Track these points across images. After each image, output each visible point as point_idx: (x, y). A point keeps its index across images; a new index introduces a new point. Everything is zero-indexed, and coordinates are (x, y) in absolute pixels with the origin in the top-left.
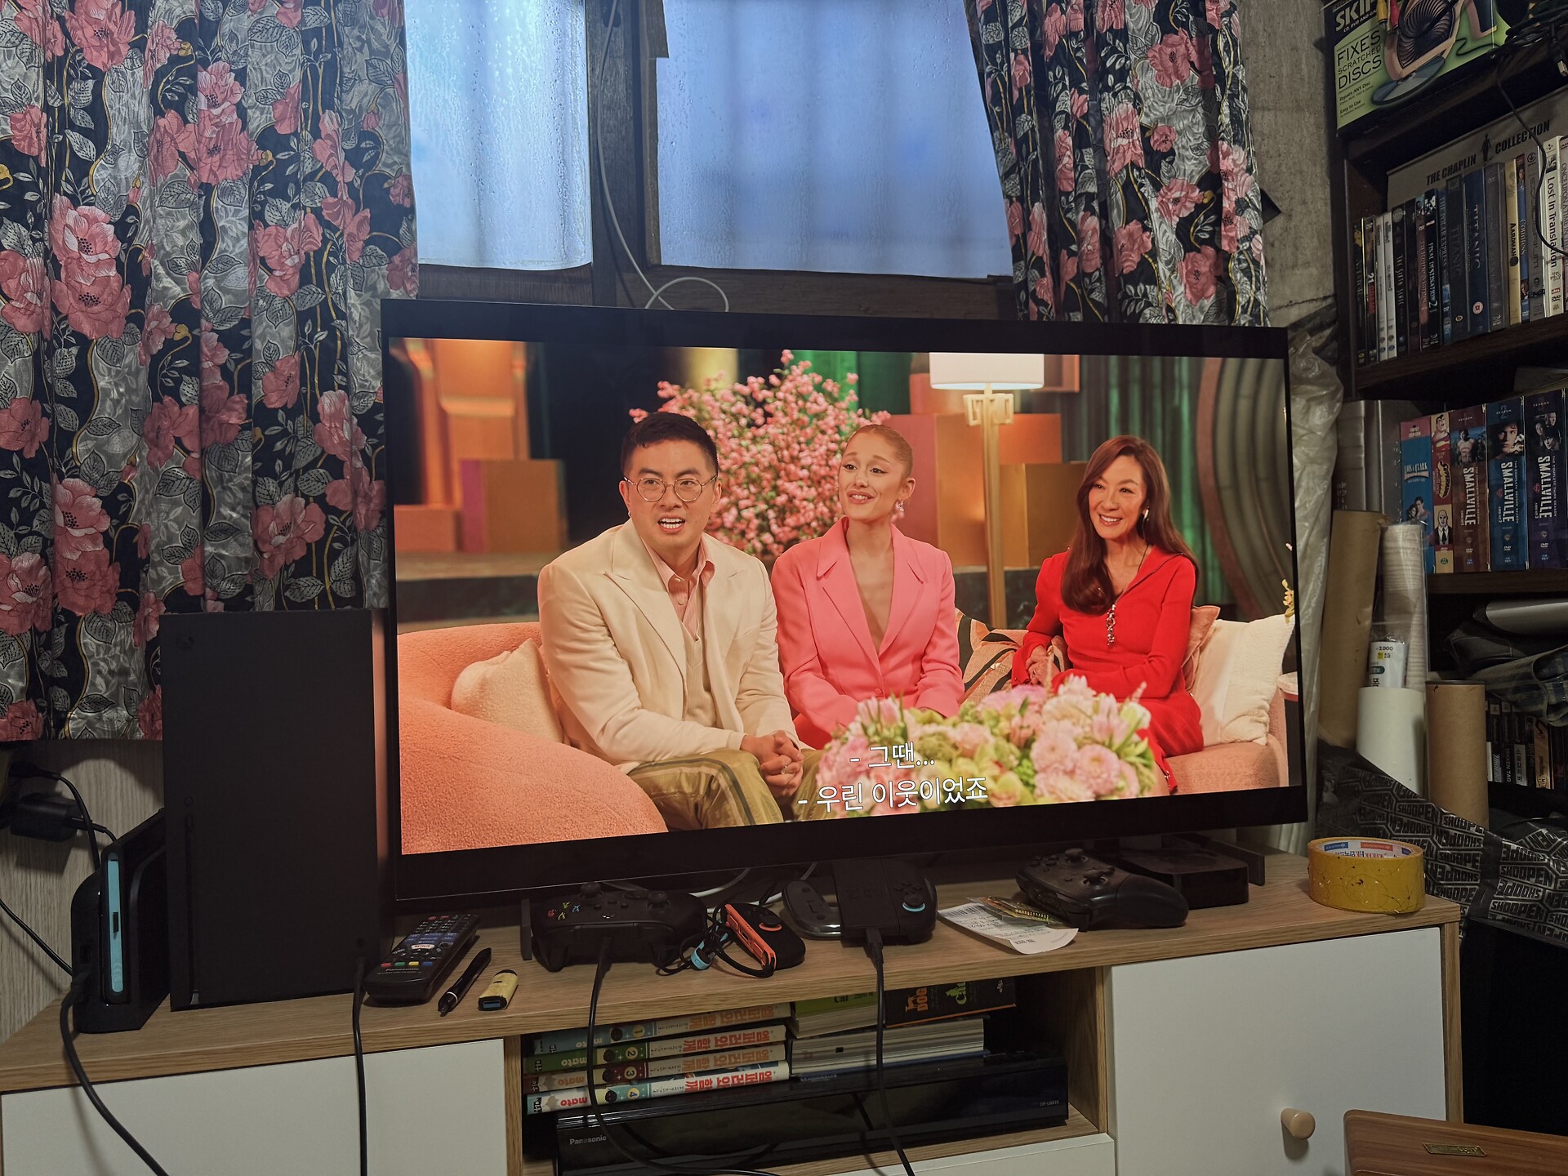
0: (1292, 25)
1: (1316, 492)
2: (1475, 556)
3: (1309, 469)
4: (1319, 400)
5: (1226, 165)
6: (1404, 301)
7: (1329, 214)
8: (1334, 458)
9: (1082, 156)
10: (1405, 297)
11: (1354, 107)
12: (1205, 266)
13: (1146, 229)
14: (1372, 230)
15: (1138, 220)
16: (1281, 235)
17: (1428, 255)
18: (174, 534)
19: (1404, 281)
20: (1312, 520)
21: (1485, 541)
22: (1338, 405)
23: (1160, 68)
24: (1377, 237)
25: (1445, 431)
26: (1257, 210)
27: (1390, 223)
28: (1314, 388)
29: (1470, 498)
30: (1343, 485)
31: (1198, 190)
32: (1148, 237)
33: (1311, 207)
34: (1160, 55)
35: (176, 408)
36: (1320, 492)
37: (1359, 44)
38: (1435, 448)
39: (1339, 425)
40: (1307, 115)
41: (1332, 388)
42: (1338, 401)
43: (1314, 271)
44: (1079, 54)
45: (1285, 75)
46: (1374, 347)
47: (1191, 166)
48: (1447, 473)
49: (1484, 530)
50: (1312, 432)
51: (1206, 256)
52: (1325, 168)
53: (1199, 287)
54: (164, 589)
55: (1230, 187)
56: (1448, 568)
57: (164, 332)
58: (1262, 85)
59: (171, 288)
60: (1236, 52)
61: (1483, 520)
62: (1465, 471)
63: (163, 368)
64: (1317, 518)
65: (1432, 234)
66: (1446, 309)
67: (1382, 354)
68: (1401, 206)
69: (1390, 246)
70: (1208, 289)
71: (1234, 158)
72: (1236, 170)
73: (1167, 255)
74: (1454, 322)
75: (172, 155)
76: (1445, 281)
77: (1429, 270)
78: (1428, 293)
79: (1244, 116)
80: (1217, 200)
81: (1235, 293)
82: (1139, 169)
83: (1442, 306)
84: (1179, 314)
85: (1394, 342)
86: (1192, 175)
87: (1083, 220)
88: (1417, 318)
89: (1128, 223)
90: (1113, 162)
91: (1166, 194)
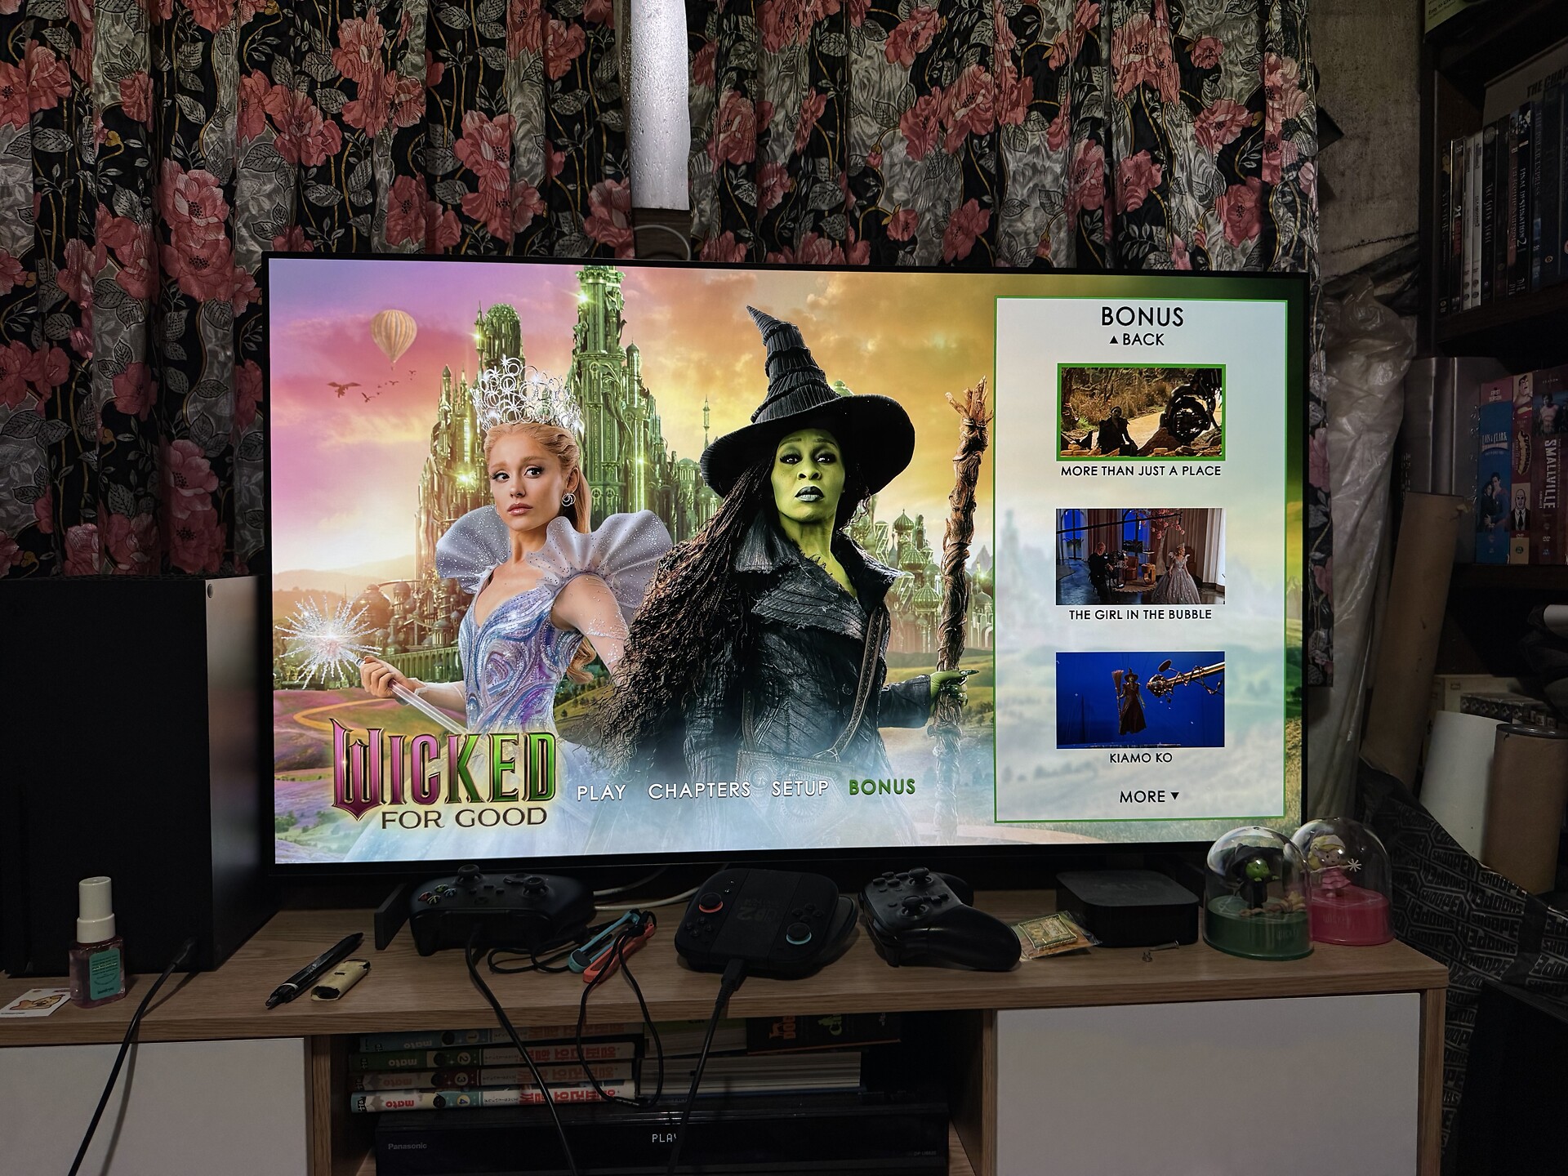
1: (1372, 464)
3: (1365, 438)
4: (1383, 357)
5: (1273, 80)
6: (1492, 239)
7: (1418, 136)
8: (1398, 425)
9: (1090, 75)
10: (1492, 235)
11: (1442, 6)
12: (1249, 201)
13: (1155, 160)
14: (1461, 153)
15: (1147, 151)
16: (1354, 162)
17: (1519, 183)
19: (1492, 215)
20: (1364, 498)
22: (1406, 363)
24: (1467, 162)
25: (1528, 395)
26: (1310, 132)
27: (1481, 145)
28: (1377, 342)
29: (1550, 476)
30: (1408, 456)
31: (1247, 112)
32: (1159, 171)
33: (1394, 128)
36: (1377, 464)
38: (1516, 416)
39: (1405, 386)
41: (1402, 343)
42: (1407, 358)
43: (1393, 204)
46: (1458, 295)
47: (1238, 84)
48: (1528, 446)
50: (1371, 395)
51: (1252, 189)
52: (1414, 83)
53: (1242, 225)
55: (1276, 106)
56: (1523, 559)
61: (1564, 503)
62: (1547, 443)
64: (1372, 496)
65: (1524, 156)
66: (1536, 248)
67: (1465, 302)
68: (1494, 125)
69: (1481, 173)
70: (1252, 228)
71: (1284, 73)
72: (1286, 86)
73: (1202, 188)
74: (1543, 264)
76: (1536, 215)
77: (1519, 200)
78: (1518, 229)
79: (1300, 22)
80: (1262, 123)
81: (1275, 231)
82: (1152, 91)
83: (1532, 243)
84: (1212, 257)
85: (1479, 288)
86: (1240, 95)
87: (1087, 148)
88: (1504, 259)
89: (1135, 153)
90: (1123, 83)
91: (1208, 118)
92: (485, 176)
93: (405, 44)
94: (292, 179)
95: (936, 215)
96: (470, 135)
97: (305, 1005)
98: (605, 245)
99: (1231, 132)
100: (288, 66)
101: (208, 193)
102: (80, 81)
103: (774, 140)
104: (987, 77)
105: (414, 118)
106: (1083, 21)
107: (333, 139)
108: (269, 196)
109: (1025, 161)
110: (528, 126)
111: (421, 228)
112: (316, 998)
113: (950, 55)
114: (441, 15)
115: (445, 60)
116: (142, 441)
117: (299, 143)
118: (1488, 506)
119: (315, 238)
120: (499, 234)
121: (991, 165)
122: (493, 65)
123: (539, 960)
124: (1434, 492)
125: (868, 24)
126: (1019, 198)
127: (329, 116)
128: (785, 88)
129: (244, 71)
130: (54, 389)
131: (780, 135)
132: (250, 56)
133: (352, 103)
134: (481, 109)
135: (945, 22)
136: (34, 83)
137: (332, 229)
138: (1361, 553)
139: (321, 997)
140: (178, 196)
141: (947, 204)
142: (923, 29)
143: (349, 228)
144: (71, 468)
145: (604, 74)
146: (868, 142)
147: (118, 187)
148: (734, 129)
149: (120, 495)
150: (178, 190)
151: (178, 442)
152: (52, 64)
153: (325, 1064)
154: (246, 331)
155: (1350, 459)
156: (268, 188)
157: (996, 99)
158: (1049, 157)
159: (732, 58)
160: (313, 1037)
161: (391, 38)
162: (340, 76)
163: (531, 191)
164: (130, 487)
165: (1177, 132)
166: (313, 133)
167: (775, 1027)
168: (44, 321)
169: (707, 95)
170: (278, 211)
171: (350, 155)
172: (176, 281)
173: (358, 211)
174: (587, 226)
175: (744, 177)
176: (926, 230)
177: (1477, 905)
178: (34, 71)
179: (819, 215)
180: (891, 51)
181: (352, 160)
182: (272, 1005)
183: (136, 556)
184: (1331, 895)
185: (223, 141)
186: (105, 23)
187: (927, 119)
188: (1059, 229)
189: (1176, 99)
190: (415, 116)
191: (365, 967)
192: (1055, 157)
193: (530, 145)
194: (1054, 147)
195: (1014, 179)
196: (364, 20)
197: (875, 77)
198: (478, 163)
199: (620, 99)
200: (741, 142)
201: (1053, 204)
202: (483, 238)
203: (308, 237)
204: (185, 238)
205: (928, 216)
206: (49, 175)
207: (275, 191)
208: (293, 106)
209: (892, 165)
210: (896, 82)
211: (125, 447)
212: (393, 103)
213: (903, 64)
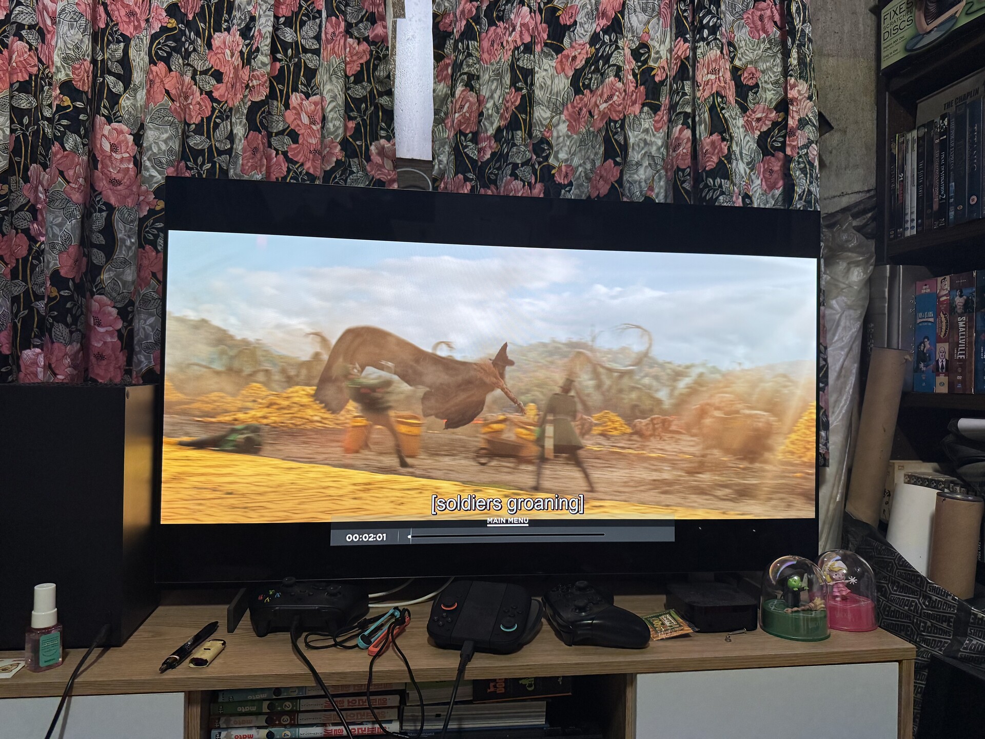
1: (851, 329)
2: (963, 382)
3: (846, 313)
4: (857, 264)
5: (792, 94)
6: (923, 194)
7: (875, 131)
8: (866, 306)
9: (683, 86)
10: (923, 192)
11: (893, 54)
12: (777, 166)
13: (723, 139)
14: (903, 142)
15: (720, 133)
16: (838, 145)
17: (940, 161)
19: (923, 180)
20: (846, 350)
21: (971, 372)
22: (871, 268)
23: (752, 25)
24: (907, 148)
25: (947, 289)
26: (814, 126)
27: (916, 137)
28: (854, 255)
29: (962, 339)
30: (872, 325)
31: (775, 112)
32: (725, 146)
33: (861, 125)
34: (753, 16)
36: (853, 330)
37: (899, 8)
38: (939, 301)
39: (870, 282)
40: (862, 60)
41: (867, 256)
42: (871, 265)
43: (861, 171)
44: (685, 14)
45: (846, 31)
46: (901, 227)
47: (770, 95)
48: (946, 320)
49: (971, 363)
50: (850, 287)
51: (778, 159)
52: (873, 99)
53: (772, 181)
55: (794, 109)
56: (944, 390)
58: (828, 39)
60: (805, 13)
61: (970, 356)
62: (959, 319)
64: (851, 349)
65: (944, 145)
66: (952, 200)
67: (906, 232)
68: (924, 126)
69: (915, 154)
70: (778, 183)
71: (799, 89)
72: (800, 98)
73: (748, 158)
74: (956, 210)
76: (951, 180)
77: (940, 171)
78: (940, 189)
79: (808, 59)
80: (786, 119)
81: (793, 185)
82: (722, 97)
83: (949, 198)
84: (754, 199)
85: (915, 224)
86: (771, 102)
87: (681, 131)
88: (931, 207)
89: (711, 134)
90: (704, 91)
91: (751, 115)
92: (303, 134)
93: (258, 50)
94: (180, 131)
95: (586, 169)
96: (294, 108)
97: (185, 670)
98: (379, 180)
99: (765, 124)
100: (181, 61)
101: (123, 138)
102: (43, 64)
103: (485, 119)
104: (620, 85)
105: (262, 96)
106: (679, 53)
107: (206, 107)
108: (165, 142)
109: (640, 137)
110: (334, 104)
111: (263, 165)
112: (192, 665)
113: (597, 70)
114: (279, 33)
115: (280, 61)
116: (76, 296)
117: (184, 109)
118: (922, 357)
119: (192, 169)
120: (311, 171)
121: (621, 139)
122: (310, 65)
123: (338, 640)
124: (889, 346)
125: (545, 49)
126: (636, 160)
127: (204, 93)
128: (493, 87)
129: (152, 62)
130: (17, 260)
131: (490, 116)
132: (156, 53)
133: (219, 85)
134: (302, 92)
135: (593, 50)
136: (14, 64)
137: (203, 163)
138: (845, 384)
139: (196, 664)
140: (104, 140)
141: (593, 162)
142: (579, 54)
143: (214, 164)
144: (26, 312)
145: (381, 73)
146: (544, 122)
147: (68, 133)
148: (464, 111)
149: (60, 330)
150: (103, 135)
151: (96, 297)
152: (26, 52)
153: (197, 711)
154: (147, 226)
155: (838, 325)
156: (165, 136)
157: (624, 99)
158: (654, 135)
159: (465, 67)
160: (190, 692)
161: (247, 45)
162: (212, 67)
163: (335, 144)
164: (67, 325)
165: (734, 122)
166: (194, 103)
167: (492, 684)
168: (12, 216)
169: (445, 90)
170: (170, 151)
171: (217, 117)
172: (100, 193)
173: (220, 153)
174: (368, 168)
175: (471, 141)
176: (579, 178)
177: (926, 606)
178: (14, 56)
179: (515, 166)
180: (559, 67)
181: (218, 120)
182: (163, 671)
183: (69, 370)
184: (838, 599)
185: (135, 106)
186: (63, 28)
187: (581, 109)
188: (660, 179)
189: (733, 102)
190: (261, 95)
191: (223, 644)
192: (658, 135)
193: (335, 115)
194: (657, 129)
195: (633, 149)
196: (229, 33)
197: (549, 82)
198: (298, 125)
199: (391, 89)
200: (469, 119)
201: (656, 164)
202: (301, 173)
203: (188, 168)
204: (107, 166)
205: (580, 169)
206: (21, 123)
207: (169, 138)
208: (183, 85)
209: (558, 137)
210: (562, 86)
211: (65, 299)
212: (247, 86)
213: (566, 75)
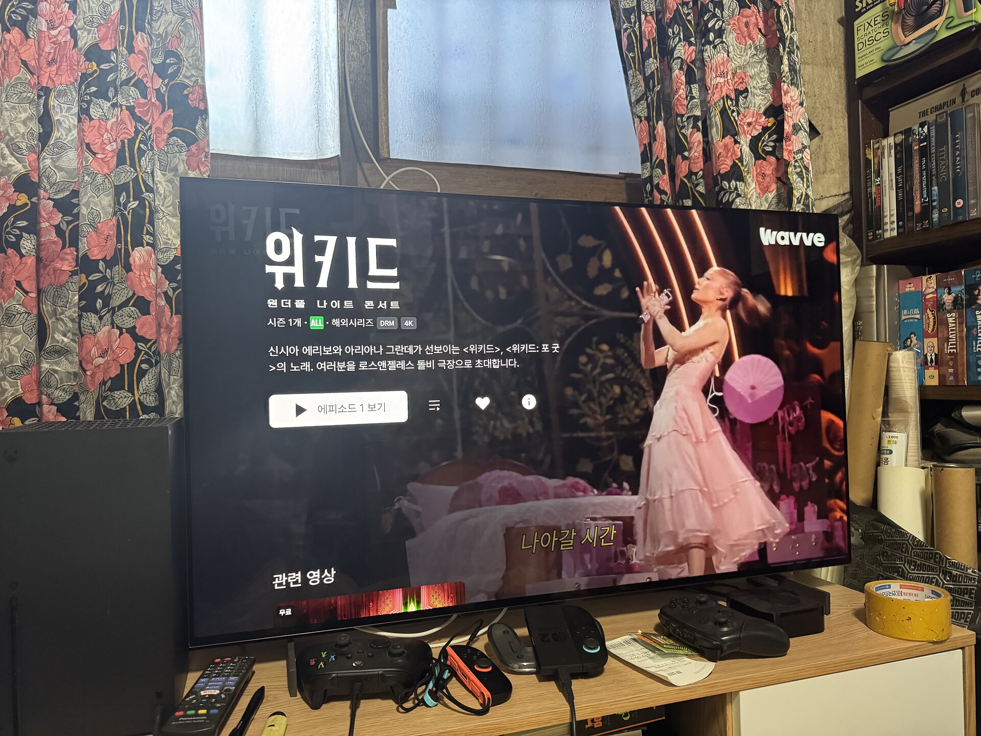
0: (824, 7)
2: (955, 374)
5: (786, 100)
6: (903, 197)
8: (855, 304)
9: (691, 89)
10: (903, 195)
11: (868, 64)
12: (769, 170)
13: (736, 142)
14: (879, 148)
15: (731, 136)
17: (921, 165)
18: (14, 356)
19: (903, 184)
21: (963, 365)
23: (738, 32)
24: (883, 154)
25: (933, 287)
26: (806, 132)
27: (893, 144)
29: (951, 334)
30: (860, 323)
31: (764, 117)
32: (738, 148)
33: (835, 131)
34: (738, 23)
35: (18, 258)
36: (846, 328)
37: (873, 21)
38: (925, 299)
40: (833, 69)
41: (855, 257)
42: (858, 265)
43: (837, 176)
44: (689, 18)
45: (819, 41)
46: (880, 229)
47: (759, 100)
48: (934, 317)
49: (962, 357)
51: (770, 163)
52: (844, 106)
53: (765, 185)
54: (6, 399)
55: (789, 115)
56: (935, 382)
57: (8, 199)
58: (804, 47)
59: (14, 165)
60: (792, 22)
61: (962, 349)
63: (7, 226)
65: (924, 152)
66: (935, 204)
67: (885, 233)
68: (901, 133)
69: (893, 159)
70: (770, 186)
71: (791, 96)
72: (793, 104)
74: (940, 213)
75: (16, 62)
76: (934, 184)
77: (922, 176)
78: (921, 192)
79: (798, 66)
80: (780, 124)
81: (792, 189)
82: (732, 100)
83: (932, 201)
84: (752, 202)
85: (895, 225)
86: (760, 107)
88: (913, 210)
89: (723, 138)
90: (714, 94)
99: (756, 128)
